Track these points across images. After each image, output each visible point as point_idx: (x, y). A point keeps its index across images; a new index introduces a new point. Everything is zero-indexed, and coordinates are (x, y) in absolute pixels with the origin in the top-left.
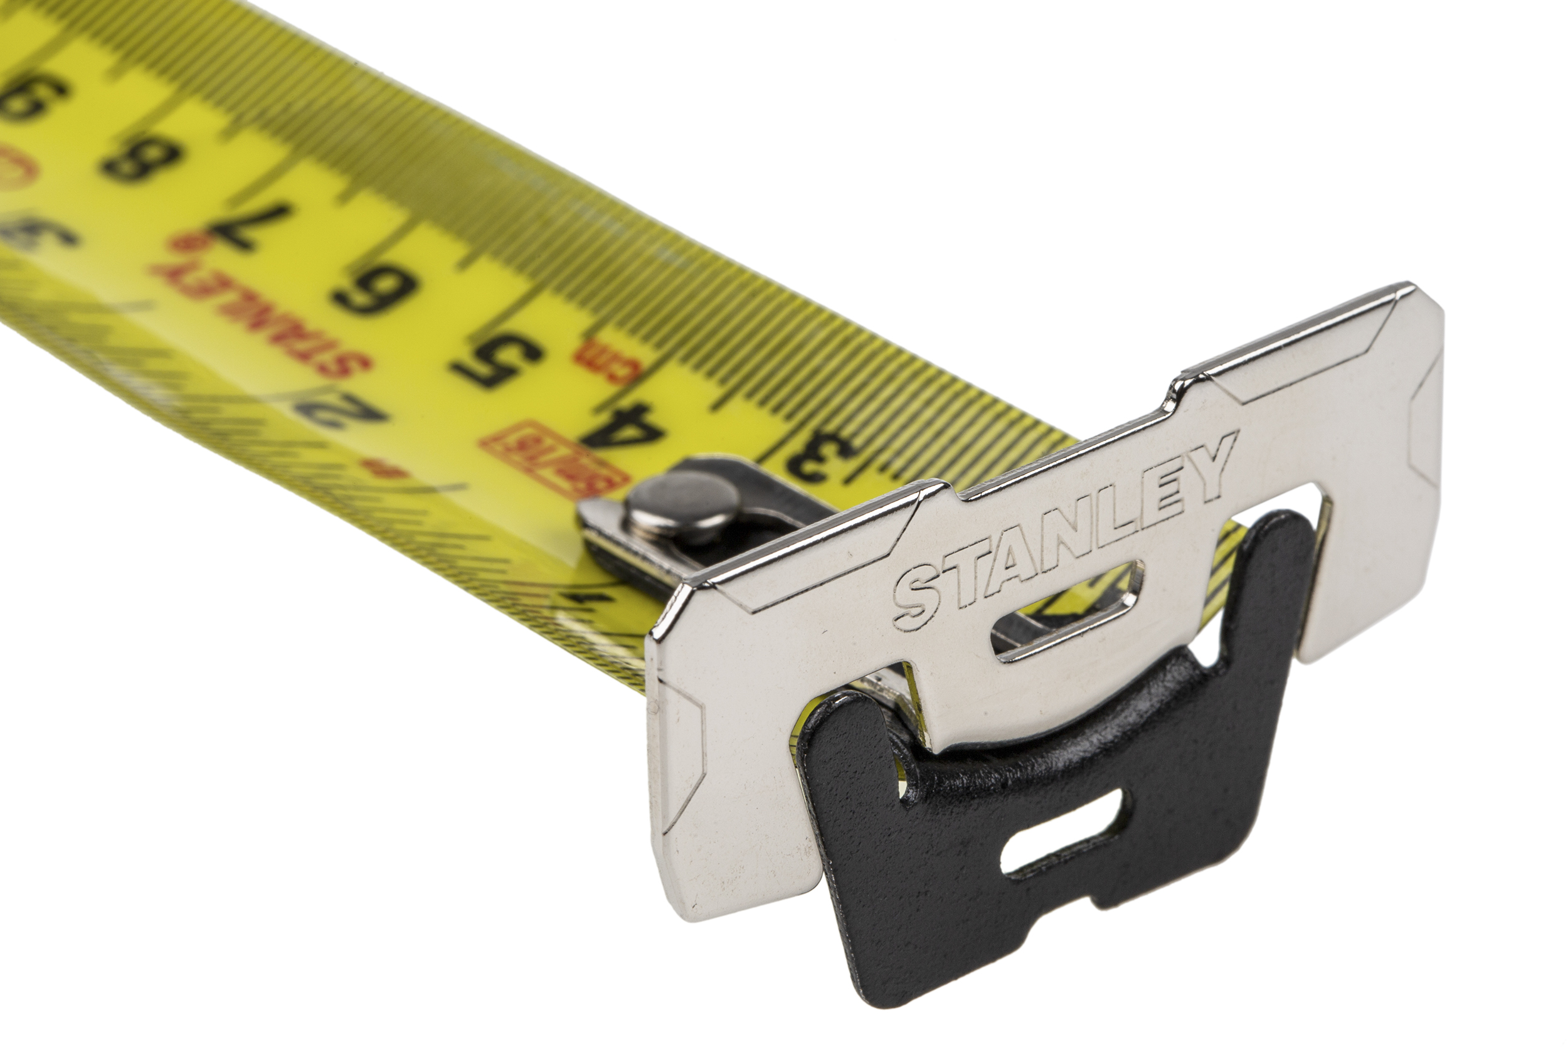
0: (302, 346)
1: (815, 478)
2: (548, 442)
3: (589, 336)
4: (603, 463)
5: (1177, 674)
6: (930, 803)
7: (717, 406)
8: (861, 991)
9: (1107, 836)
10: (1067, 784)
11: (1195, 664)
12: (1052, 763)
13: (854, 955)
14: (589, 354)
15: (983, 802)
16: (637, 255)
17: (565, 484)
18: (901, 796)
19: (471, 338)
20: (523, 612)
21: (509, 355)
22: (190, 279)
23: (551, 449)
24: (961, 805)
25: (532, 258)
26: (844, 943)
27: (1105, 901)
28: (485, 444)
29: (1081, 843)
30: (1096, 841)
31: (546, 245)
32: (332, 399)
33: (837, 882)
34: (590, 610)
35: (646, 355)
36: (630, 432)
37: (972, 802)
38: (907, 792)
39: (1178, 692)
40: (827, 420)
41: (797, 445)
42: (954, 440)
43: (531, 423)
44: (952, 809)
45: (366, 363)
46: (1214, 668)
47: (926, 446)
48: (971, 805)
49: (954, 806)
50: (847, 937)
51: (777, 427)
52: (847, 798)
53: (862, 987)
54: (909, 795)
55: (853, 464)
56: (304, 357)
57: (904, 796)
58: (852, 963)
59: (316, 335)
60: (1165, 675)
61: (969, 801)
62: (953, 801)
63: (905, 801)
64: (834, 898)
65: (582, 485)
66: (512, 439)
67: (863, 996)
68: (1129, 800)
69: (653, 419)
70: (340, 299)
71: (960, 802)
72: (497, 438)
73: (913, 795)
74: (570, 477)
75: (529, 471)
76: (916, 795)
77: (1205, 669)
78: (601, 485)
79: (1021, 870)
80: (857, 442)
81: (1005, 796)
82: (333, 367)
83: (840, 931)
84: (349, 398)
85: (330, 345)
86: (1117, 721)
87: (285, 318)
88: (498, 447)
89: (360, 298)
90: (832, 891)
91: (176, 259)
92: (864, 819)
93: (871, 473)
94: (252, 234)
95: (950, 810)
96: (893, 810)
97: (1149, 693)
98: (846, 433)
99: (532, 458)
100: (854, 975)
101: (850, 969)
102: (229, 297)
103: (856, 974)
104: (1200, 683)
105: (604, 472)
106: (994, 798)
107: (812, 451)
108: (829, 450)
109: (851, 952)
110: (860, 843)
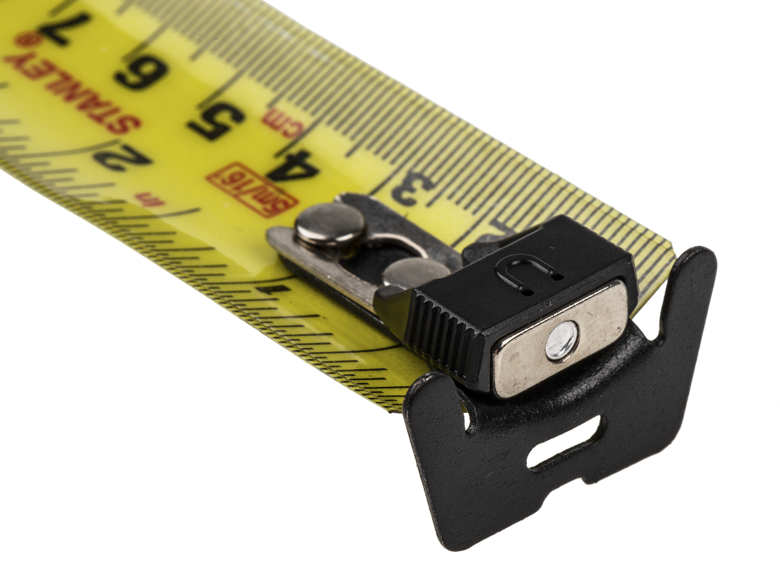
0: (98, 111)
1: (410, 203)
2: (249, 176)
3: (271, 105)
4: (281, 191)
5: (632, 345)
6: (484, 433)
7: (349, 154)
8: (443, 542)
9: (591, 443)
10: (567, 415)
11: (645, 339)
12: (557, 403)
13: (438, 523)
14: (272, 118)
15: (516, 430)
16: (299, 53)
17: (259, 206)
18: (466, 429)
19: (200, 106)
20: (235, 306)
21: (224, 118)
22: (29, 65)
23: (250, 181)
24: (503, 432)
25: (236, 53)
26: (432, 516)
27: (591, 479)
28: (210, 178)
29: (576, 447)
30: (584, 445)
31: (244, 45)
32: (116, 149)
33: (427, 482)
34: (275, 299)
35: (306, 119)
36: (297, 170)
37: (509, 430)
38: (470, 426)
39: (634, 357)
40: (416, 165)
41: (397, 181)
42: (493, 179)
43: (238, 164)
44: (497, 435)
45: (137, 123)
46: (656, 341)
47: (476, 183)
48: (509, 432)
49: (498, 433)
50: (434, 513)
51: (386, 169)
52: (433, 434)
53: (443, 540)
54: (471, 428)
55: (432, 193)
56: (99, 119)
57: (468, 429)
58: (437, 526)
59: (107, 104)
60: (626, 347)
61: (507, 430)
62: (498, 430)
63: (467, 432)
64: (426, 491)
65: (268, 207)
66: (226, 175)
67: (444, 545)
68: (604, 420)
69: (310, 161)
70: (120, 78)
71: (502, 430)
72: (216, 175)
73: (474, 428)
74: (261, 201)
75: (236, 197)
76: (475, 429)
77: (650, 342)
78: (280, 206)
79: (540, 465)
80: (434, 179)
81: (529, 425)
82: (117, 127)
83: (430, 509)
84: (127, 148)
85: (116, 110)
86: (597, 376)
87: (87, 92)
88: (218, 181)
89: (132, 78)
90: (425, 487)
91: (20, 51)
92: (444, 445)
93: (443, 201)
94: (66, 33)
95: (496, 436)
96: (461, 438)
97: (617, 358)
98: (427, 174)
99: (238, 188)
100: (438, 533)
101: (436, 530)
102: (53, 78)
103: (439, 533)
104: (647, 350)
105: (283, 197)
106: (523, 426)
107: (407, 185)
108: (417, 184)
109: (436, 521)
110: (441, 459)
